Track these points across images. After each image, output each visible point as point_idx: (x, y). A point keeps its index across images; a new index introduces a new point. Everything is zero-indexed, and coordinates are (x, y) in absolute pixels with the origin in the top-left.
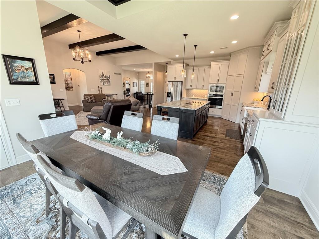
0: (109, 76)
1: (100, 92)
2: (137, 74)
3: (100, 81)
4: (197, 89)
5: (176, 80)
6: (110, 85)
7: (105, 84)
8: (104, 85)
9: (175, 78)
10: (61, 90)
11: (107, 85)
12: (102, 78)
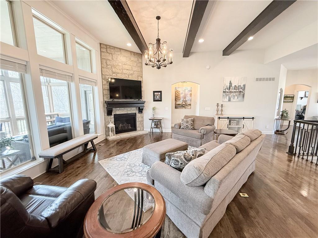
0: (244, 86)
12: (227, 91)
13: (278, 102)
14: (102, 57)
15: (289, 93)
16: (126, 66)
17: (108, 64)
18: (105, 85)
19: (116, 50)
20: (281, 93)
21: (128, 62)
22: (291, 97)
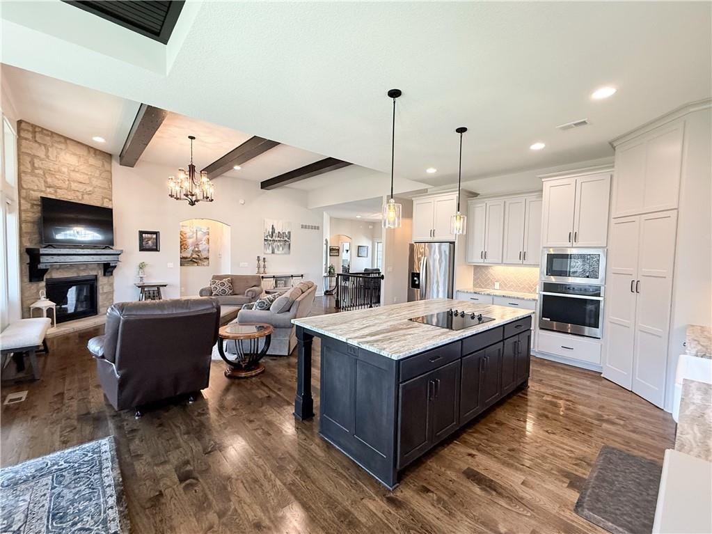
0: (289, 233)
1: (262, 270)
2: (370, 227)
3: (265, 244)
4: (502, 263)
5: (436, 239)
6: (289, 253)
7: (276, 250)
8: (273, 253)
9: (433, 233)
10: (170, 265)
11: (283, 252)
12: (269, 238)
13: (324, 255)
14: (23, 150)
15: (334, 245)
16: (78, 175)
17: (36, 165)
18: (26, 211)
19: (56, 138)
20: (327, 244)
21: (82, 167)
22: (337, 250)
